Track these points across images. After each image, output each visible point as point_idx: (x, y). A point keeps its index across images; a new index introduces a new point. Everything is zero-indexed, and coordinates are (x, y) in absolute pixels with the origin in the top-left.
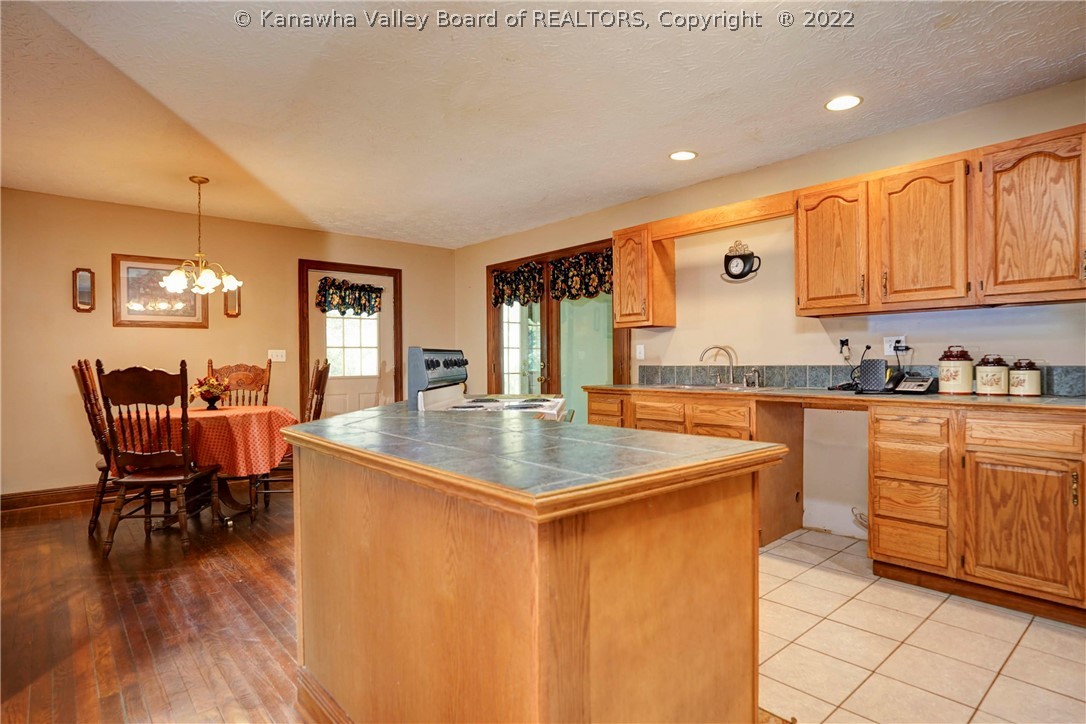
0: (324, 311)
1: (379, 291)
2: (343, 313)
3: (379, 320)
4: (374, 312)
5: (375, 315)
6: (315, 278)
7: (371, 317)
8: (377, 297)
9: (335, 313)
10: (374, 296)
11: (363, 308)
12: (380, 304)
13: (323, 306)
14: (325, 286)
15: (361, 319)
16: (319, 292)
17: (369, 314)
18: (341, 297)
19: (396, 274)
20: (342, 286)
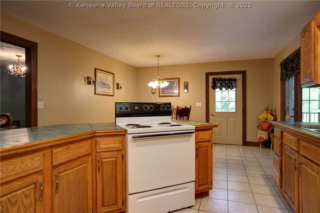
0: (214, 89)
1: (235, 80)
2: (222, 89)
3: (236, 91)
4: (233, 88)
5: (234, 89)
6: (211, 78)
7: (232, 90)
8: (235, 82)
9: (218, 90)
10: (233, 82)
11: (229, 87)
12: (236, 84)
13: (214, 87)
14: (214, 80)
15: (229, 91)
16: (212, 83)
17: (231, 89)
18: (220, 84)
19: (244, 73)
20: (220, 80)
